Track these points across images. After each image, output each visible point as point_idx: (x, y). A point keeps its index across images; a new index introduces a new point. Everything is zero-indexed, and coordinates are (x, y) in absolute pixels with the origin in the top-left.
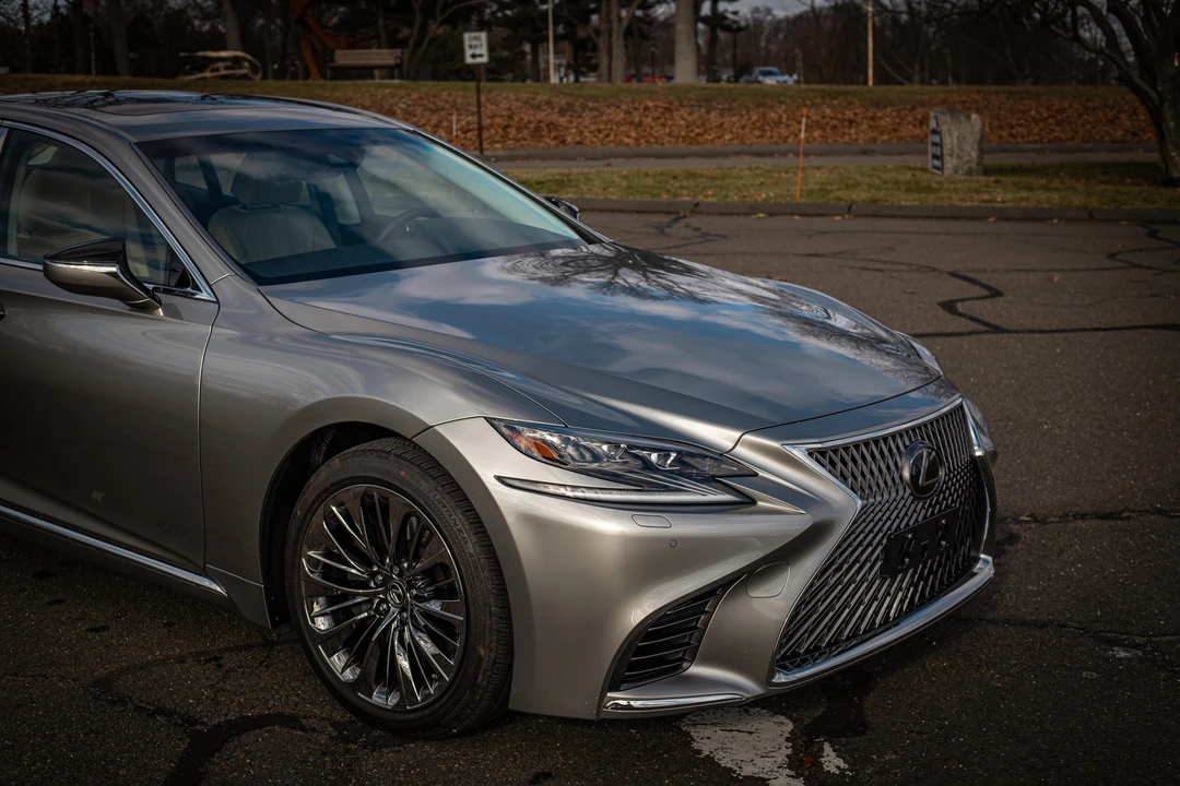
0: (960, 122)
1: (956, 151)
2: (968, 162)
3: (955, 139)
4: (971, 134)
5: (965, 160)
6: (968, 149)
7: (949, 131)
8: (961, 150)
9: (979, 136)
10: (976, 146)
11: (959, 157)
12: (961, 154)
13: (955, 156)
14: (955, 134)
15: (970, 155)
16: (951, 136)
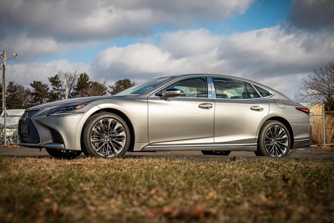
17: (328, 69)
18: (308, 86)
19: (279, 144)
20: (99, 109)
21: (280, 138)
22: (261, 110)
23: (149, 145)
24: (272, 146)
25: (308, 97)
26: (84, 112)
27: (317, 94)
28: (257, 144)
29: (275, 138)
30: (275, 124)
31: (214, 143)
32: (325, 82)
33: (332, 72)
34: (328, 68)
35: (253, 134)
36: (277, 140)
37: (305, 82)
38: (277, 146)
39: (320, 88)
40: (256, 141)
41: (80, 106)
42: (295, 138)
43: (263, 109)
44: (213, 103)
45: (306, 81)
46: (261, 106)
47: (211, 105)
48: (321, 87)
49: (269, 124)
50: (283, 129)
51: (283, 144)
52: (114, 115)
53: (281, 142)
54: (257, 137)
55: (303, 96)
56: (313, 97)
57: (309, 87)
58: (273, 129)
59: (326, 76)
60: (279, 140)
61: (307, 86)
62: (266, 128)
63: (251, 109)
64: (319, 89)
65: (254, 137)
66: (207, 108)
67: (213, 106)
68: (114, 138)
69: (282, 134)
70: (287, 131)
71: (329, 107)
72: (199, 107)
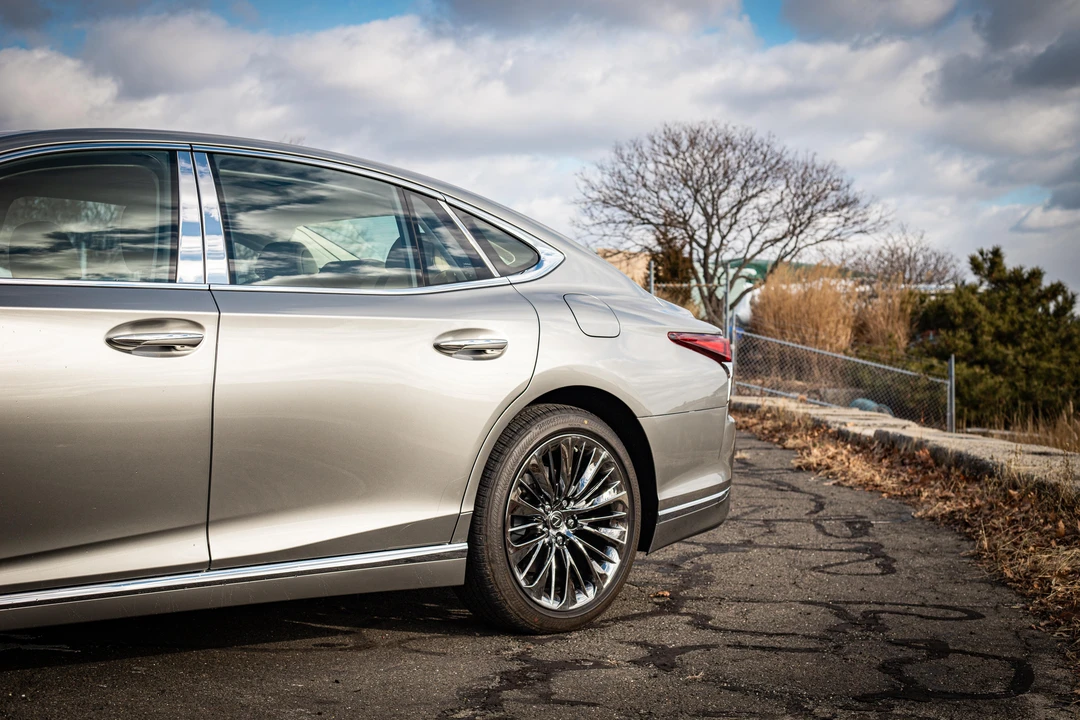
17: (659, 145)
18: (595, 195)
19: (581, 533)
21: (587, 501)
22: (496, 352)
24: (545, 549)
25: (593, 230)
27: (620, 222)
28: (464, 546)
29: (564, 503)
30: (567, 426)
31: (211, 565)
32: (645, 186)
33: (669, 154)
34: (657, 142)
35: (445, 493)
36: (570, 515)
37: (584, 184)
38: (572, 547)
39: (631, 203)
40: (464, 528)
42: (663, 495)
43: (502, 347)
44: (206, 317)
45: (587, 181)
46: (494, 327)
47: (192, 333)
48: (635, 199)
49: (534, 431)
50: (605, 454)
51: (604, 532)
53: (591, 524)
54: (469, 508)
55: (578, 226)
56: (608, 231)
57: (597, 200)
58: (552, 456)
59: (651, 166)
60: (584, 515)
61: (591, 195)
62: (517, 451)
63: (438, 347)
64: (630, 206)
65: (453, 510)
66: (167, 348)
67: (209, 335)
69: (601, 481)
70: (628, 462)
71: (663, 266)
72: (110, 342)
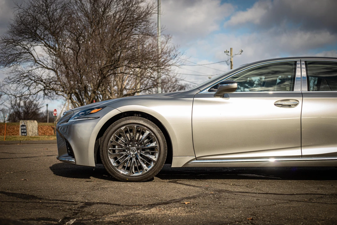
0: (32, 123)
1: (31, 130)
2: (35, 133)
3: (31, 127)
4: (35, 126)
5: (34, 133)
6: (35, 130)
7: (29, 125)
8: (33, 130)
9: (37, 126)
10: (37, 129)
11: (32, 132)
12: (33, 131)
13: (31, 131)
14: (31, 126)
15: (35, 131)
16: (30, 126)
20: (119, 112)
23: (196, 159)
26: (99, 117)
31: (302, 156)
41: (96, 110)
44: (299, 99)
47: (295, 102)
52: (143, 120)
66: (290, 106)
67: (300, 102)
68: (143, 150)
72: (275, 104)
